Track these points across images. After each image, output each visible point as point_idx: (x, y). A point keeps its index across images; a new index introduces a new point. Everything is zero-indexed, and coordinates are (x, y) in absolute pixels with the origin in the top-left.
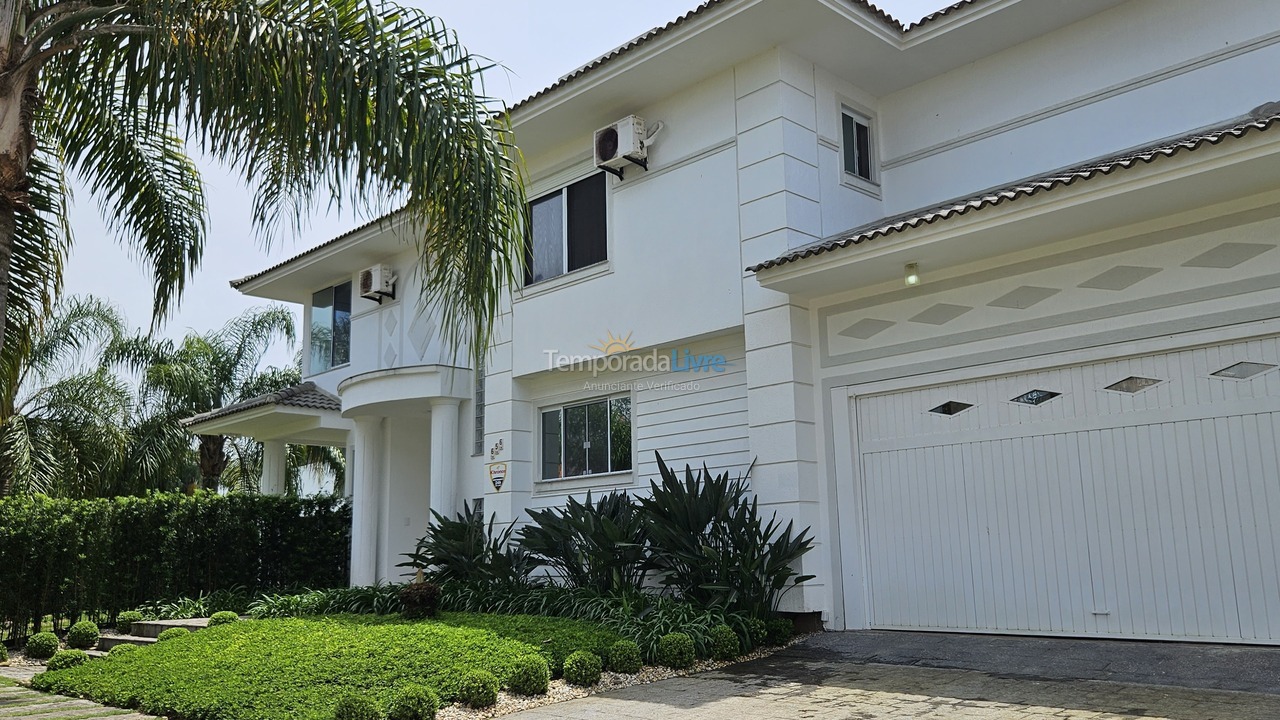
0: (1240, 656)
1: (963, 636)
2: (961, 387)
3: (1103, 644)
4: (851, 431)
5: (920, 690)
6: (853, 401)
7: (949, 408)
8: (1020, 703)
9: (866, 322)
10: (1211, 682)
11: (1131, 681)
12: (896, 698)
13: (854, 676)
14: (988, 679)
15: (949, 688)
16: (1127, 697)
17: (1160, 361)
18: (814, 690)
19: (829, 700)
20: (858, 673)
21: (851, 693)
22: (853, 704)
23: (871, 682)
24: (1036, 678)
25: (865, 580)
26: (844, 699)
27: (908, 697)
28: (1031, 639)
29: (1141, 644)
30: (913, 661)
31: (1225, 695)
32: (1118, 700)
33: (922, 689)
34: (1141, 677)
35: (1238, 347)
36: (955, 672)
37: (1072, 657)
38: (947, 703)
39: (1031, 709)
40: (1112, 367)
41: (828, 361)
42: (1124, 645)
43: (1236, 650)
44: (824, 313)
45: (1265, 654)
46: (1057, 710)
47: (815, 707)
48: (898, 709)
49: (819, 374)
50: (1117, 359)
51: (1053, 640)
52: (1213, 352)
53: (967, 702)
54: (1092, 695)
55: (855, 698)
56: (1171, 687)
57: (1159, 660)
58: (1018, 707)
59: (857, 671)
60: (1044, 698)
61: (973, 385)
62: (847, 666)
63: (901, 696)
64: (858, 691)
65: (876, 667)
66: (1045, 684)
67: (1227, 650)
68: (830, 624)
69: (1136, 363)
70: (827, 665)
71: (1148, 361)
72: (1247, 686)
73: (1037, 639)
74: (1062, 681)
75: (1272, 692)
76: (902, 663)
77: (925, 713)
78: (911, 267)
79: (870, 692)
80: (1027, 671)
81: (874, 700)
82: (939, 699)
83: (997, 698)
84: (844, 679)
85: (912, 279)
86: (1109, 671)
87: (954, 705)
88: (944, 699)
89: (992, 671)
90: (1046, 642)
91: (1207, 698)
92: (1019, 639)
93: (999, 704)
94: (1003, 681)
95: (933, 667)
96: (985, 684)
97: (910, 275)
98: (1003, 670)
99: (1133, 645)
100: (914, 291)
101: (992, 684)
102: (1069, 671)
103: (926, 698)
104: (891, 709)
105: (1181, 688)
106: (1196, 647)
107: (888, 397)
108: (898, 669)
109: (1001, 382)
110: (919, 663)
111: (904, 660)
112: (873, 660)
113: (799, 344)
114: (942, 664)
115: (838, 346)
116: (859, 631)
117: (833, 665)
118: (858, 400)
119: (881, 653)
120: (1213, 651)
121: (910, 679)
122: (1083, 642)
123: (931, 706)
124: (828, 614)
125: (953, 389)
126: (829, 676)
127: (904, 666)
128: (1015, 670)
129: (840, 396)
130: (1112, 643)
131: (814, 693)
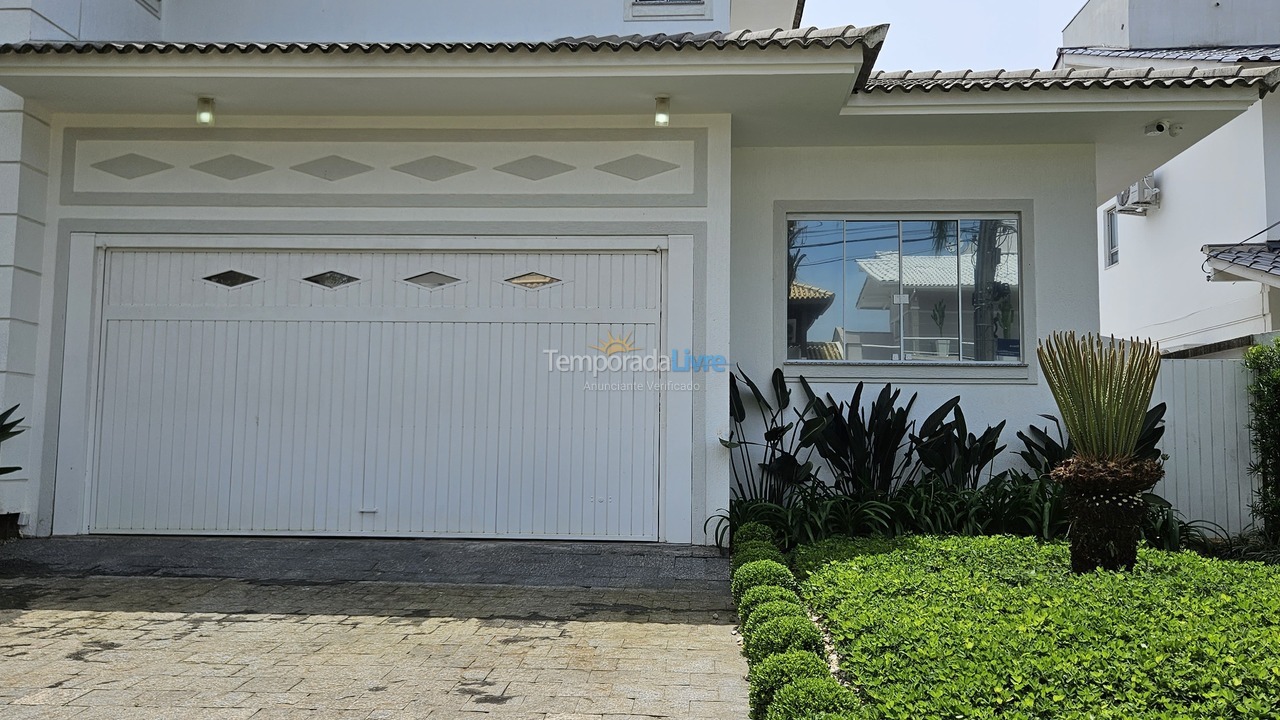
0: (496, 550)
1: (210, 539)
2: (247, 256)
3: (367, 543)
4: (94, 291)
5: (170, 607)
6: (101, 253)
7: (230, 278)
8: (296, 613)
9: (132, 159)
10: (475, 577)
11: (402, 580)
12: (141, 618)
13: (73, 593)
14: (250, 586)
15: (205, 600)
16: (405, 598)
17: (461, 259)
18: (19, 616)
19: (44, 629)
20: (78, 590)
21: (75, 617)
22: (83, 631)
23: (100, 600)
24: (302, 583)
25: (89, 474)
26: (67, 625)
27: (156, 615)
28: (290, 540)
29: (405, 542)
30: (150, 571)
31: (492, 589)
32: (398, 601)
33: (171, 604)
34: (411, 576)
35: (532, 258)
36: (206, 582)
37: (338, 557)
38: (209, 620)
39: (311, 619)
40: (414, 258)
41: (69, 198)
42: (388, 543)
43: (492, 545)
44: (73, 135)
45: (516, 548)
46: (341, 618)
47: (24, 639)
48: (148, 632)
49: (56, 212)
50: (420, 251)
51: (315, 541)
52: (509, 258)
53: (234, 616)
54: (369, 598)
55: (82, 623)
56: (441, 584)
57: (425, 557)
58: (296, 618)
59: (75, 586)
60: (321, 605)
61: (261, 256)
62: (59, 582)
63: (147, 615)
64: (85, 613)
65: (101, 581)
66: (316, 589)
67: (483, 545)
68: (30, 528)
69: (438, 258)
70: (30, 581)
71: (450, 258)
72: (507, 579)
73: (297, 540)
74: (332, 584)
75: (528, 584)
76: (135, 574)
77: (185, 634)
78: (206, 103)
79: (103, 614)
80: (291, 575)
81: (112, 623)
82: (198, 615)
83: (268, 609)
84: (59, 599)
85: (206, 117)
86: (378, 571)
87: (219, 621)
88: (204, 615)
89: (250, 577)
90: (307, 543)
91: (478, 593)
92: (278, 540)
93: (273, 616)
94: (267, 588)
95: (177, 576)
96: (247, 593)
97: (204, 111)
98: (263, 575)
99: (398, 543)
100: (205, 132)
101: (256, 593)
102: (337, 573)
103: (181, 615)
104: (138, 634)
105: (450, 584)
106: (456, 544)
107: (150, 255)
108: (132, 581)
109: (295, 257)
110: (160, 572)
111: (138, 570)
112: (96, 571)
113: (31, 167)
114: (190, 573)
115: (86, 180)
116: (72, 537)
117: (37, 581)
118: (108, 253)
119: (105, 562)
120: (473, 546)
121: (151, 592)
122: (347, 542)
123: (190, 626)
124: (28, 516)
125: (236, 257)
126: (37, 596)
127: (141, 578)
128: (277, 574)
129: (82, 246)
130: (377, 542)
131: (18, 621)
